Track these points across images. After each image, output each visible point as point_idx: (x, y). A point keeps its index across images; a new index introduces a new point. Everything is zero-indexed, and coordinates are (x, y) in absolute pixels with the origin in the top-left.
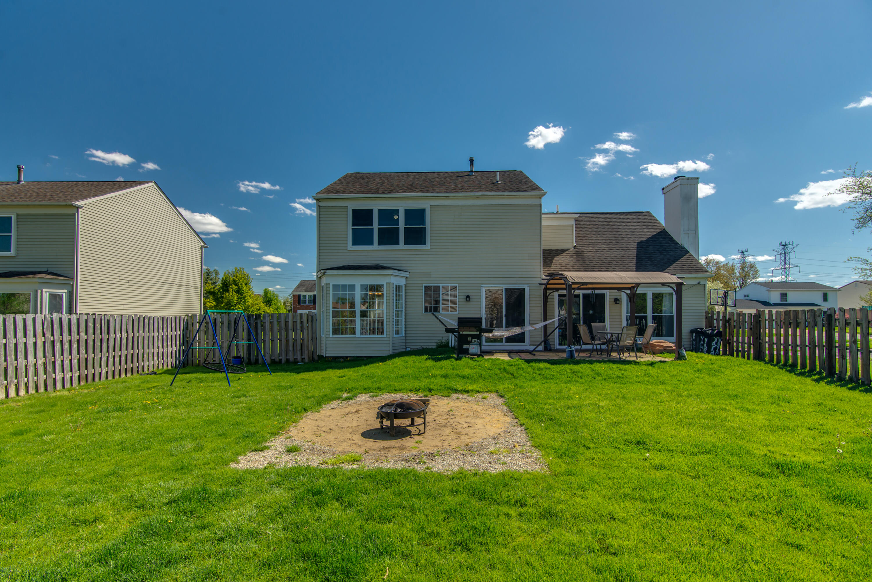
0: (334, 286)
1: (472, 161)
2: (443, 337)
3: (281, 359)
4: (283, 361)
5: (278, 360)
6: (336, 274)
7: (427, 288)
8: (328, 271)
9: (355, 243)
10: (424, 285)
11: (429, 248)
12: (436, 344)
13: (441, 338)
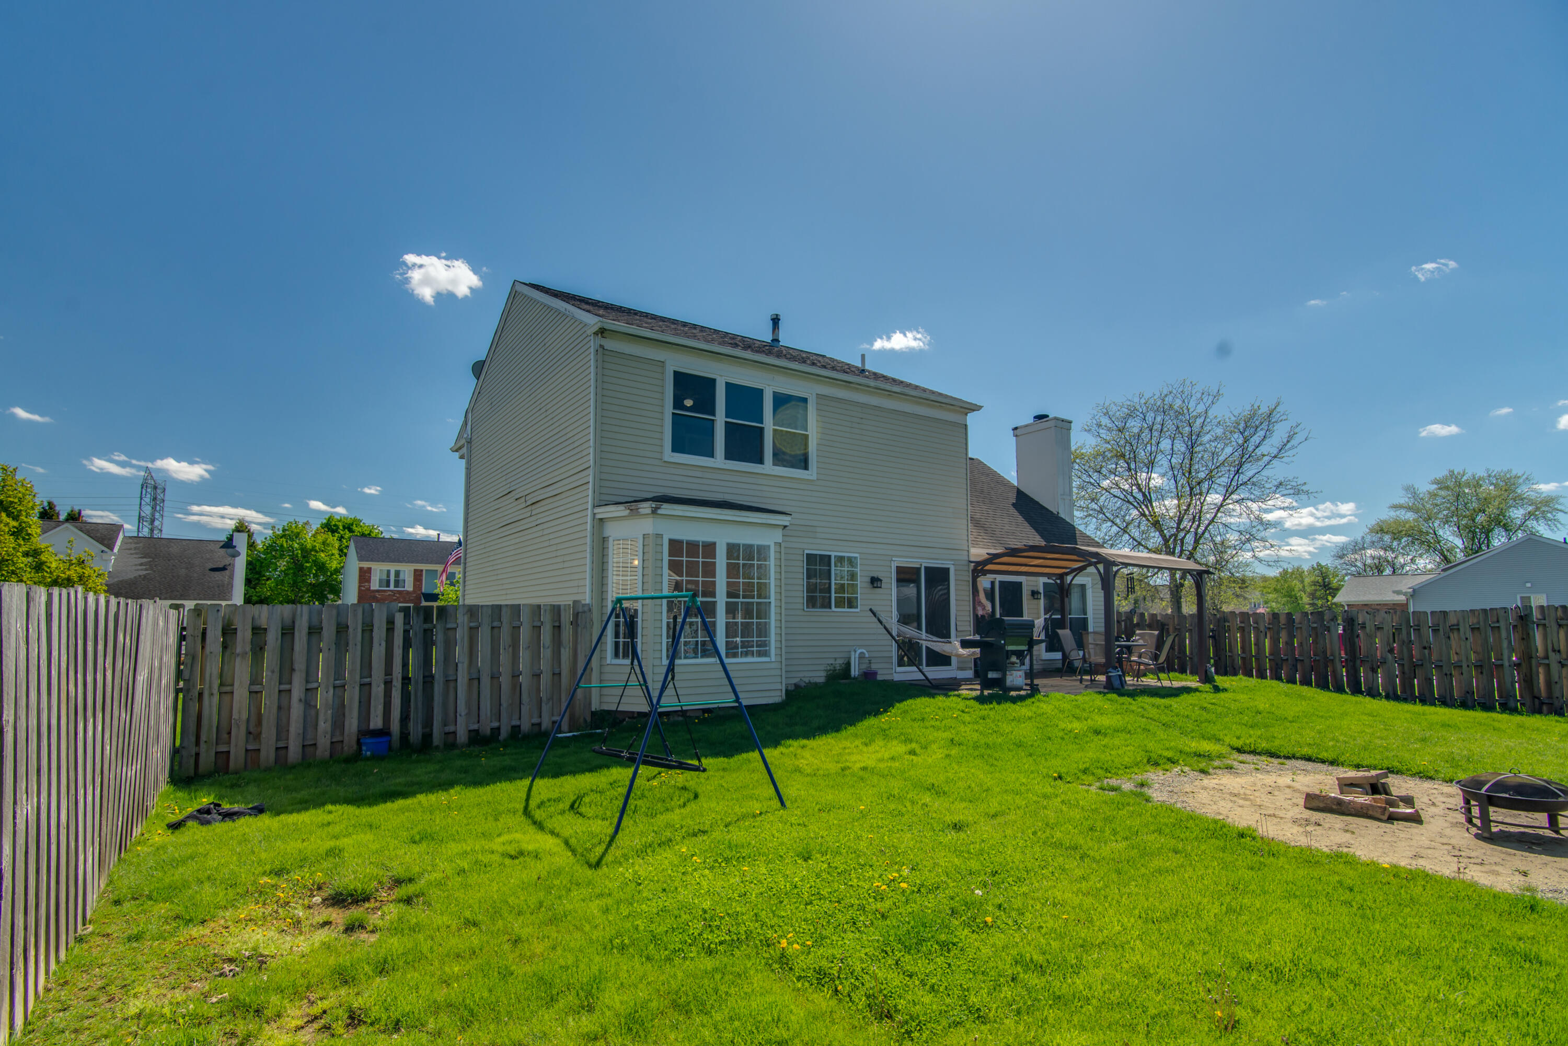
0: (672, 542)
1: (776, 321)
2: (836, 659)
3: (499, 728)
4: (504, 734)
5: (488, 732)
6: (680, 513)
7: (811, 558)
8: (665, 506)
9: (676, 448)
10: (807, 552)
11: (814, 477)
12: (823, 674)
13: (832, 661)
